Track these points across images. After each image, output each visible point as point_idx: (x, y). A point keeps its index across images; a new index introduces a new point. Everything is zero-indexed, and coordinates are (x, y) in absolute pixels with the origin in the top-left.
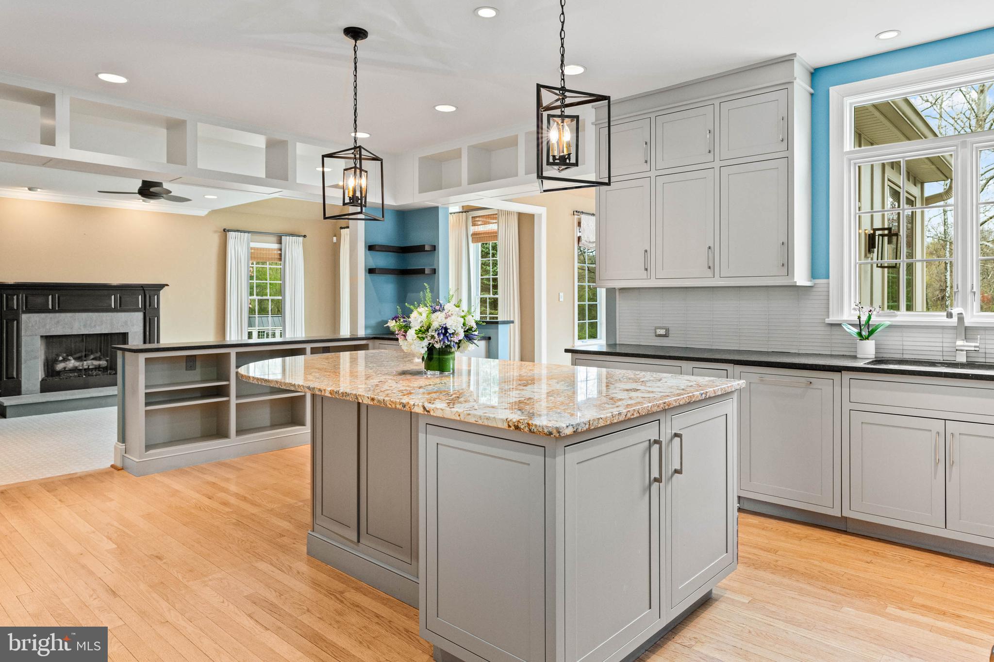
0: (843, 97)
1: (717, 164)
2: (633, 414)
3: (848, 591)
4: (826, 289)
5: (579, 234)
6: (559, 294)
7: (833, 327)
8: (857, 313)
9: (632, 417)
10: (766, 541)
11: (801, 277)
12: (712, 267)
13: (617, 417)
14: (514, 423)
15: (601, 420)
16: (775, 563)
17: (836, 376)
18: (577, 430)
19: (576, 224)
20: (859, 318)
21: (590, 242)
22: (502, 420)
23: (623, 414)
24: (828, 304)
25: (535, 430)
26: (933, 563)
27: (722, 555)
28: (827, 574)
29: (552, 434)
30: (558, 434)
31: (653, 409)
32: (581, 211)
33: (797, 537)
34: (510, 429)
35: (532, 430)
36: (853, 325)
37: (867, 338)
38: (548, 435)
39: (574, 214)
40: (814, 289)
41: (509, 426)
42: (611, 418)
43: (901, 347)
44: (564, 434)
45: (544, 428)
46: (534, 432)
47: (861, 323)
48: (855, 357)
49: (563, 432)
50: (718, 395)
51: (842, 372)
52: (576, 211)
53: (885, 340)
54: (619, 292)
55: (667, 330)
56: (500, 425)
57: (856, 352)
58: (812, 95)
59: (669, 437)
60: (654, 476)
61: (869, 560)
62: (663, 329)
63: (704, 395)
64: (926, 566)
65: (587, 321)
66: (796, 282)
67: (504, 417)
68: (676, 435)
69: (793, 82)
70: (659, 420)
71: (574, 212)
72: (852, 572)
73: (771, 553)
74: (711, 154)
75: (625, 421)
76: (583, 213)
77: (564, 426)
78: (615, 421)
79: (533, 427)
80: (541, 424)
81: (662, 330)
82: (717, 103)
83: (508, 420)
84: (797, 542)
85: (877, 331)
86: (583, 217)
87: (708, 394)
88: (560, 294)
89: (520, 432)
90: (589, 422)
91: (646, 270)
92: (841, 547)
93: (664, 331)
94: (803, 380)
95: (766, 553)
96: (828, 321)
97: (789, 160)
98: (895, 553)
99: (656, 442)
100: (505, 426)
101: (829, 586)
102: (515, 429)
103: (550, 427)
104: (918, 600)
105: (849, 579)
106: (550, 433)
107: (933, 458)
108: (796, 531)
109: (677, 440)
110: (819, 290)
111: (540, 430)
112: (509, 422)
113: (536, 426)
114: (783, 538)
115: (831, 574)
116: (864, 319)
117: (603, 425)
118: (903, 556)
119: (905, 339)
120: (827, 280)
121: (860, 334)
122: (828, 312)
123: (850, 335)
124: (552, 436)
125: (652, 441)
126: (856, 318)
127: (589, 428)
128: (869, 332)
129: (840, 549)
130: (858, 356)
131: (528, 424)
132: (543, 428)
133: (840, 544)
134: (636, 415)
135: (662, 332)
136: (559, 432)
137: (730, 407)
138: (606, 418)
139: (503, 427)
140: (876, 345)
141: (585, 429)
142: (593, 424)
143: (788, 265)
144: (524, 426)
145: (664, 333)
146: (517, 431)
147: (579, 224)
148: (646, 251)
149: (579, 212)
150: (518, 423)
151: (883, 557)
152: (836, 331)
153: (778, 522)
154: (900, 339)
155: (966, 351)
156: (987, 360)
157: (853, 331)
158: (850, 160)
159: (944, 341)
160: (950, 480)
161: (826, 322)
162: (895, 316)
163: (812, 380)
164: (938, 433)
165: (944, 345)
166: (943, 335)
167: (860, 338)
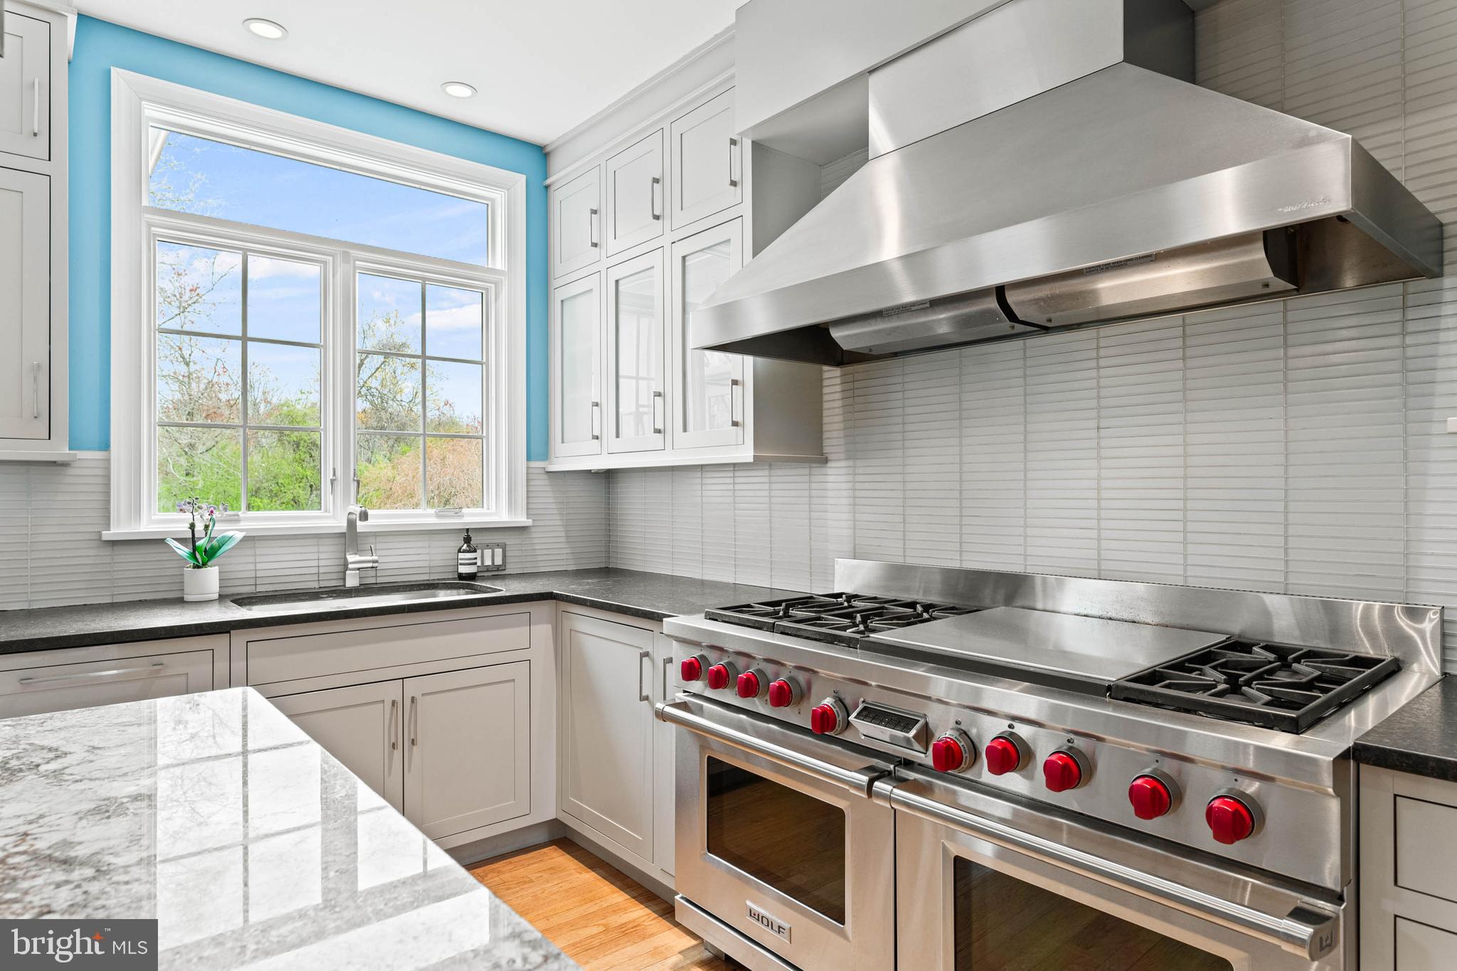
4: (99, 471)
7: (115, 548)
8: (190, 518)
17: (219, 642)
20: (192, 526)
24: (108, 501)
36: (181, 541)
37: (204, 565)
40: (70, 471)
43: (253, 574)
47: (196, 536)
51: (232, 632)
53: (234, 564)
58: (69, 63)
85: (222, 551)
96: (106, 535)
97: (52, 183)
107: (386, 744)
110: (85, 470)
116: (201, 528)
119: (259, 559)
120: (105, 453)
121: (193, 555)
122: (108, 518)
123: (177, 558)
128: (207, 551)
130: (187, 598)
143: (49, 416)
154: (252, 560)
155: (359, 569)
156: (380, 580)
157: (183, 551)
158: (150, 225)
159: (322, 556)
160: (409, 771)
161: (104, 538)
162: (238, 521)
163: (165, 659)
164: (394, 703)
165: (322, 563)
166: (320, 547)
167: (192, 562)
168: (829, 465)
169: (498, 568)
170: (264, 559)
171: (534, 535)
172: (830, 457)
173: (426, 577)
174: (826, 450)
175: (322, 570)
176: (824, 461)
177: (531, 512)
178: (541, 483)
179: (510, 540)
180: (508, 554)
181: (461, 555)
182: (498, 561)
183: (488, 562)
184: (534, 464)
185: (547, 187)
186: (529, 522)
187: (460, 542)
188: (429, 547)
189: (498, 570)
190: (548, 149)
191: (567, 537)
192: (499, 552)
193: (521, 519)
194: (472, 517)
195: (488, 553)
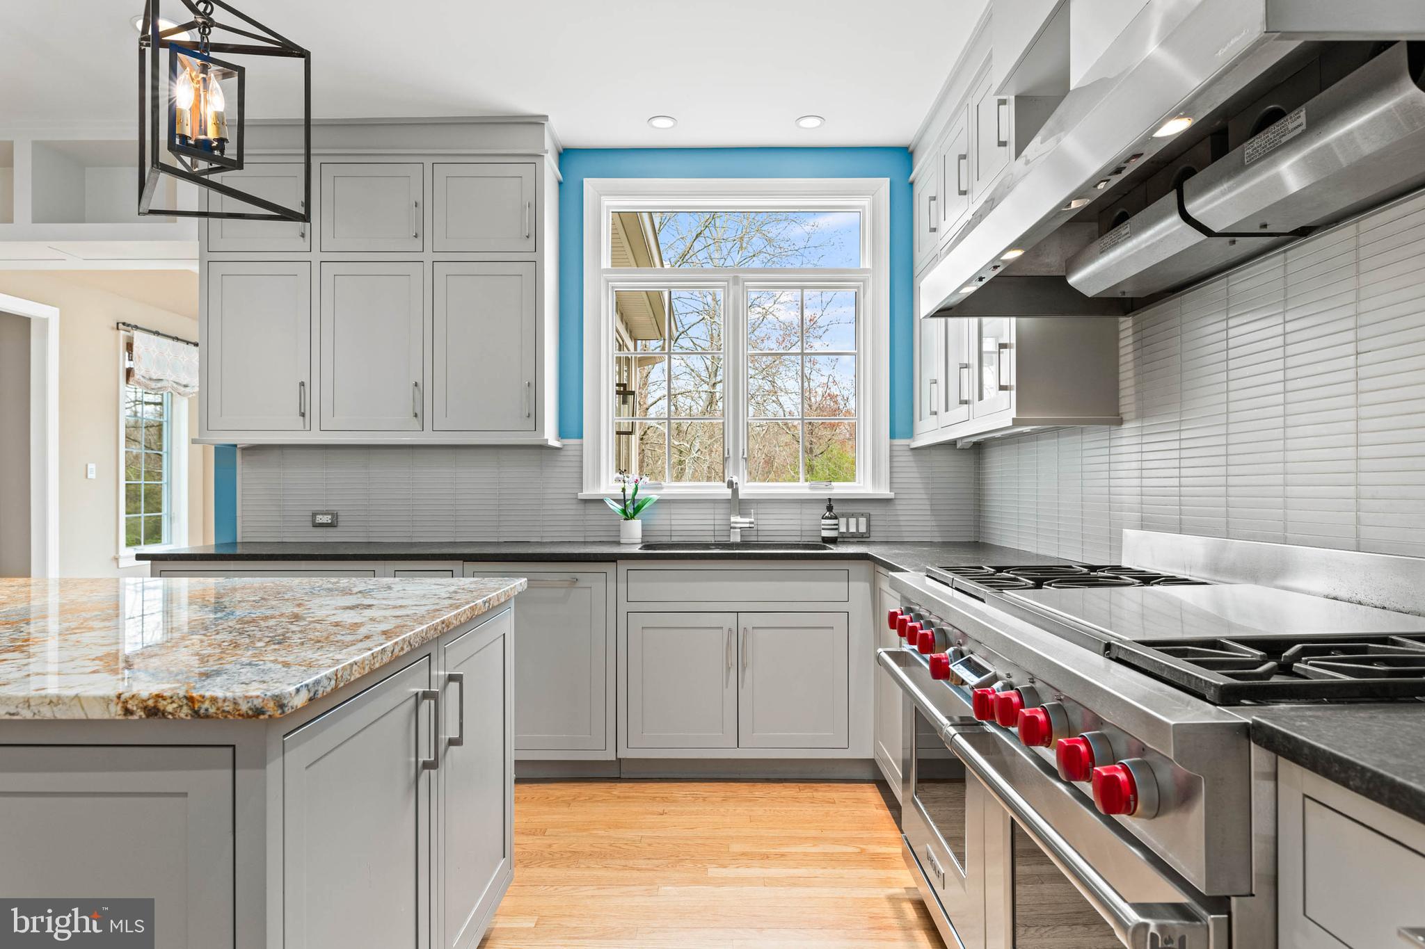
0: (601, 195)
1: (428, 257)
2: (402, 649)
3: (656, 862)
4: (577, 453)
5: (128, 364)
6: (87, 466)
7: (586, 505)
8: (622, 485)
9: (401, 653)
10: (525, 820)
11: (550, 435)
12: (420, 415)
13: (380, 658)
14: (145, 701)
15: (355, 667)
16: (549, 850)
17: (609, 568)
18: (314, 695)
19: (122, 346)
20: (624, 490)
21: (151, 379)
22: (106, 700)
23: (388, 649)
24: (582, 472)
25: (212, 710)
26: (729, 794)
27: (499, 863)
28: (621, 845)
29: (263, 713)
30: (279, 712)
31: (428, 635)
32: (133, 324)
33: (563, 801)
34: (130, 718)
35: (202, 711)
36: (617, 501)
37: (632, 518)
38: (249, 717)
39: (118, 329)
40: (563, 453)
41: (128, 712)
42: (370, 661)
43: (668, 528)
44: (292, 708)
45: (240, 701)
46: (207, 716)
47: (626, 498)
48: (618, 543)
49: (290, 705)
50: (502, 603)
51: (618, 561)
52: (124, 324)
53: (651, 520)
54: (242, 454)
55: (335, 516)
56: (97, 713)
57: (619, 536)
58: (560, 183)
59: (442, 682)
60: (422, 760)
61: (660, 809)
62: (325, 514)
63: (487, 605)
64: (723, 800)
65: (143, 515)
66: (547, 440)
67: (112, 693)
68: (451, 678)
69: (543, 156)
70: (429, 655)
71: (118, 323)
72: (649, 833)
73: (537, 835)
74: (419, 241)
75: (390, 662)
76: (136, 327)
77: (292, 689)
78: (377, 665)
79: (207, 705)
80: (229, 695)
81: (326, 516)
82: (428, 162)
83: (123, 697)
84: (566, 810)
85: (643, 508)
86: (137, 335)
87: (491, 602)
88: (89, 467)
89: (164, 721)
90: (336, 675)
91: (303, 415)
92: (622, 802)
93: (330, 517)
94: (565, 576)
95: (531, 837)
96: (581, 496)
97: (537, 265)
98: (685, 793)
99: (426, 695)
100: (116, 711)
101: (630, 863)
102: (148, 716)
103: (258, 697)
104: (736, 848)
105: (650, 845)
106: (258, 712)
107: (725, 662)
108: (558, 793)
109: (454, 686)
110: (570, 453)
111: (227, 709)
112: (126, 702)
113: (214, 700)
114: (546, 809)
115: (626, 844)
116: (629, 492)
117: (358, 676)
118: (694, 794)
119: (673, 517)
120: (581, 441)
121: (624, 511)
122: (582, 484)
123: (613, 513)
124: (262, 717)
125: (420, 695)
126: (619, 491)
127: (336, 687)
128: (634, 508)
129: (622, 804)
130: (622, 541)
131: (191, 699)
132: (235, 703)
133: (619, 797)
134: (407, 649)
135: (326, 519)
136: (281, 706)
137: (506, 623)
138: (364, 660)
139: (106, 716)
140: (643, 525)
141: (329, 689)
142: (342, 677)
143: (535, 417)
144: (175, 705)
145: (330, 521)
146: (154, 721)
147: (129, 347)
148: (302, 384)
149: (128, 325)
150: (156, 702)
151: (674, 801)
152: (593, 510)
153: (530, 787)
154: (668, 517)
155: (741, 528)
156: (760, 539)
157: (617, 508)
158: (608, 281)
159: (717, 517)
160: (742, 687)
161: (579, 498)
162: (662, 488)
163: (578, 576)
164: (730, 630)
165: (717, 522)
166: (716, 510)
167: (624, 517)
168: (1123, 426)
169: (862, 535)
170: (677, 517)
171: (899, 507)
172: (1125, 417)
173: (798, 539)
174: (1122, 410)
175: (717, 528)
176: (1120, 422)
177: (895, 486)
178: (905, 460)
179: (874, 511)
180: (872, 523)
181: (824, 521)
182: (863, 529)
183: (853, 529)
184: (897, 442)
185: (912, 184)
186: (891, 495)
187: (823, 510)
188: (801, 514)
189: (862, 537)
190: (910, 149)
191: (931, 510)
192: (863, 521)
193: (884, 492)
194: (840, 489)
195: (852, 521)
